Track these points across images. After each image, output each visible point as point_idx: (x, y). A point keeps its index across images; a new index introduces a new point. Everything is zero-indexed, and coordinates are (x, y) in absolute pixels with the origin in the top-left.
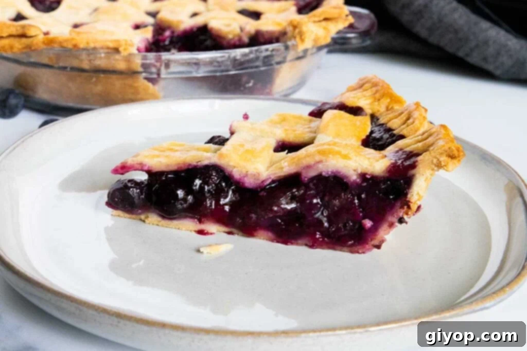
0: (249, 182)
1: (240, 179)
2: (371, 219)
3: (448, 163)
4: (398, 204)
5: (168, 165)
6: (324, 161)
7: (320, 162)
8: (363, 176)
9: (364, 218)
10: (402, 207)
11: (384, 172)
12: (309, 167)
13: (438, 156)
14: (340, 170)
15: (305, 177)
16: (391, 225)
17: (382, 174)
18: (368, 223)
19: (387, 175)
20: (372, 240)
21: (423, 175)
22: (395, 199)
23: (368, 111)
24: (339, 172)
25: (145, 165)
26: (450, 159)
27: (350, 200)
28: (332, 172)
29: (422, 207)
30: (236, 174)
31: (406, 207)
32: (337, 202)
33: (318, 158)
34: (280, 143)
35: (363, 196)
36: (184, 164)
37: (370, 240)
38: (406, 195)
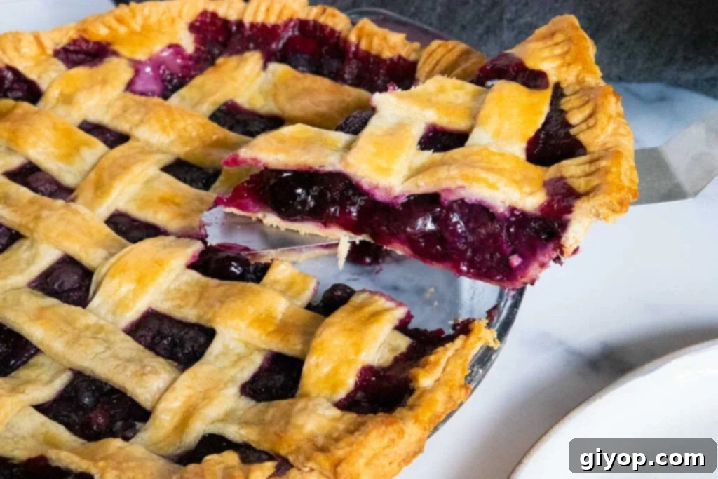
0: (380, 196)
1: (370, 190)
2: (521, 256)
3: (608, 216)
4: (551, 246)
5: (286, 165)
6: (467, 187)
7: (462, 187)
8: (512, 209)
9: (513, 253)
10: (554, 249)
11: (535, 209)
12: (449, 190)
13: (597, 207)
14: (485, 199)
15: (445, 200)
16: (543, 265)
17: (533, 212)
18: (516, 261)
19: (539, 213)
20: (522, 277)
21: (580, 222)
22: (548, 240)
23: (553, 79)
24: (484, 202)
25: (260, 162)
26: (611, 212)
27: (497, 231)
28: (476, 200)
29: (580, 249)
30: (365, 186)
31: (558, 250)
32: (483, 231)
33: (460, 183)
34: (431, 128)
35: (512, 230)
36: (305, 165)
37: (519, 277)
38: (559, 238)
